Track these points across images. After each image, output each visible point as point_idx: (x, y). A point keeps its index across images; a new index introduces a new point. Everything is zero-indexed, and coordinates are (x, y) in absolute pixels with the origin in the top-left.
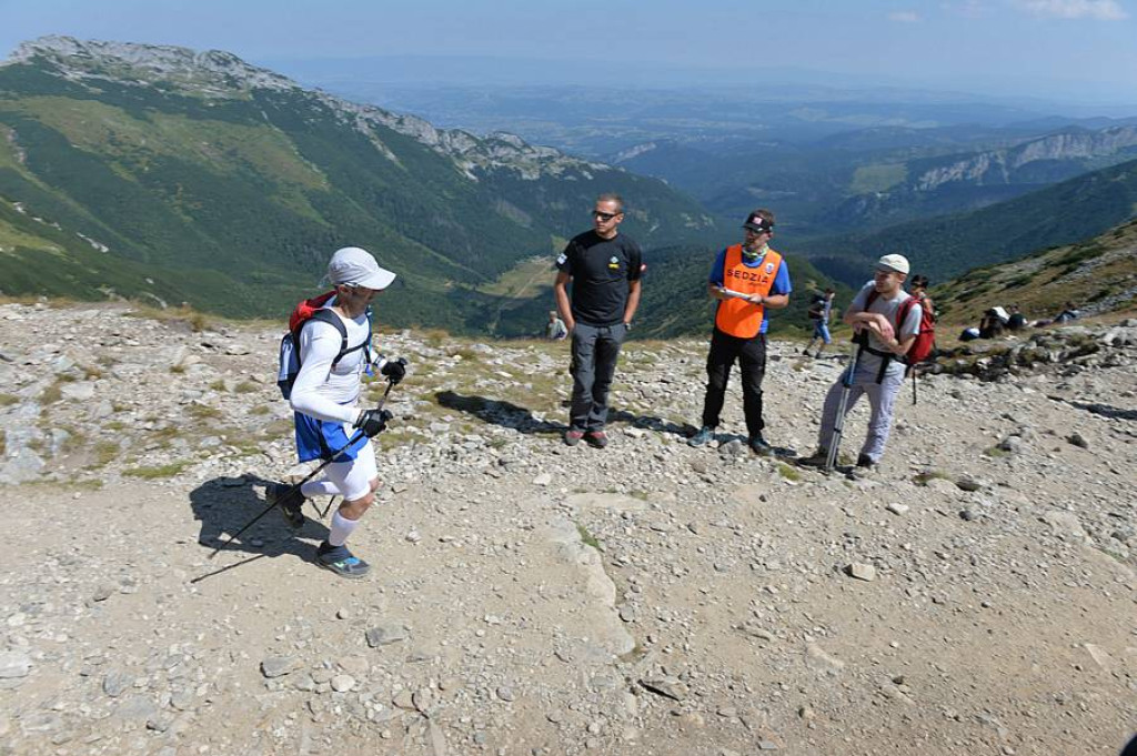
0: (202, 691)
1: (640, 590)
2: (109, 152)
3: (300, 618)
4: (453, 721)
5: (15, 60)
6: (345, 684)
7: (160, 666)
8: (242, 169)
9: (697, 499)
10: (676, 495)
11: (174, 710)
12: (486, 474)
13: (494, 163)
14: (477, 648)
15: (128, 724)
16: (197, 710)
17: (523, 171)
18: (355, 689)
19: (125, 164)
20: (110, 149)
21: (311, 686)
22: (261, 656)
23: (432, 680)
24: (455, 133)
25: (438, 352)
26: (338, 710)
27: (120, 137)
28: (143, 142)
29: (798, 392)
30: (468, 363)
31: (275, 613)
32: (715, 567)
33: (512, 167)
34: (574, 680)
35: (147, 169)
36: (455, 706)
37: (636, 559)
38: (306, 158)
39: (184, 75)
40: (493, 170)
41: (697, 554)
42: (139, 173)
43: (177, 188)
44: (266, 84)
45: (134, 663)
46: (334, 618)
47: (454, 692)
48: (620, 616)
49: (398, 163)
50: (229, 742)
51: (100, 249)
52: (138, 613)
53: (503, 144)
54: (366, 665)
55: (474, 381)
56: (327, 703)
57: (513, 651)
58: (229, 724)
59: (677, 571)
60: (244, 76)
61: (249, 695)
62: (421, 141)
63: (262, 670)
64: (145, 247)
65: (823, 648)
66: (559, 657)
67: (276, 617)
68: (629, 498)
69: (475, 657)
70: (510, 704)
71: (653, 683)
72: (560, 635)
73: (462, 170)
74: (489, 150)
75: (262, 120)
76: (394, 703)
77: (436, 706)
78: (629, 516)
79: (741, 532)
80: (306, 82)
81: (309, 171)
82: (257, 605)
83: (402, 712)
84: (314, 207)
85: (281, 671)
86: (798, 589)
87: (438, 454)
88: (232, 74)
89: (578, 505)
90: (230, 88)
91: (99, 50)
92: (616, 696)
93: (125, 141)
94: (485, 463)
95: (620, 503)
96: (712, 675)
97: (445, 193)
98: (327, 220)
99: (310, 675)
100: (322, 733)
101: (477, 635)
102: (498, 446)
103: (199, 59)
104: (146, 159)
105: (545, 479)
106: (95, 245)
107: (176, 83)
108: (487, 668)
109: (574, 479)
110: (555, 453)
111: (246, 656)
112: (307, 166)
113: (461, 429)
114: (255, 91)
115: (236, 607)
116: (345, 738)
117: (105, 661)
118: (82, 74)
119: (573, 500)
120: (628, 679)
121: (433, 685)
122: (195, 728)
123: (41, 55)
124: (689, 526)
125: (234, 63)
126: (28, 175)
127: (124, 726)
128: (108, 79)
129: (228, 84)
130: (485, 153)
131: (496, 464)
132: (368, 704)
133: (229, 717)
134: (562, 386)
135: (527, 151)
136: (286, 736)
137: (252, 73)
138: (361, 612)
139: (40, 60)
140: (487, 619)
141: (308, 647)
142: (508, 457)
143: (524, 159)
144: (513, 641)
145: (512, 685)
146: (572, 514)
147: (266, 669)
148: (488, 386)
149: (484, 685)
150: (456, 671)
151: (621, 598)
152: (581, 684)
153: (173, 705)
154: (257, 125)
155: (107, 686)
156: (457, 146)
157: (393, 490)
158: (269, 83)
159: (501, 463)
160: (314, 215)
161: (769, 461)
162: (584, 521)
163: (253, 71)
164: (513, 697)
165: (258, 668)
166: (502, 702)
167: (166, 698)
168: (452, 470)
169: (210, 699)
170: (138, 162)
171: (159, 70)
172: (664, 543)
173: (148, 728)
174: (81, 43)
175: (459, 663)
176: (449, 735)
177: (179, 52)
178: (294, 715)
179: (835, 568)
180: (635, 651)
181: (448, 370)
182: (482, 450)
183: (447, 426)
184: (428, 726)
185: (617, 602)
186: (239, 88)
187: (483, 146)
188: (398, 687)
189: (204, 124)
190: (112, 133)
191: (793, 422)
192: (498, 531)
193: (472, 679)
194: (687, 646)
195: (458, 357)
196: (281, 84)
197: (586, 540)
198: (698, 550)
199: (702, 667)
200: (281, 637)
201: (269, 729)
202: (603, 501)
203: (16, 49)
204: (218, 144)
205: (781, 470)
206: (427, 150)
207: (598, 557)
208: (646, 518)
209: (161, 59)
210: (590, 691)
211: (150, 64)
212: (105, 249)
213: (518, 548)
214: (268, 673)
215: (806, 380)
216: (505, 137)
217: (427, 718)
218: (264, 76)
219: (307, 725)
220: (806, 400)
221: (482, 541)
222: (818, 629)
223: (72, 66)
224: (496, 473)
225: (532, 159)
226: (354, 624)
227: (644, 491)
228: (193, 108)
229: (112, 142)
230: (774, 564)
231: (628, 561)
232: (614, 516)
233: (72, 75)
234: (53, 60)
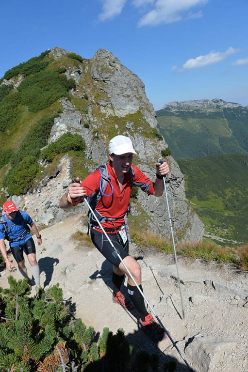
2: (168, 128)
8: (204, 131)
19: (169, 131)
28: (179, 126)
35: (173, 132)
91: (183, 104)
93: (174, 125)
104: (175, 130)
123: (168, 107)
128: (182, 110)
171: (197, 106)
174: (179, 102)
204: (203, 125)
223: (175, 108)
228: (201, 115)
233: (173, 111)
234: (171, 108)
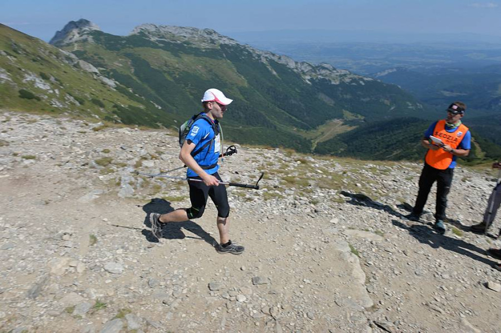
0: (185, 291)
1: (377, 278)
2: (164, 69)
3: (225, 267)
4: (287, 324)
5: (133, 33)
6: (242, 299)
7: (170, 278)
8: (214, 77)
9: (408, 239)
10: (398, 236)
11: (174, 297)
12: (308, 215)
13: (319, 76)
14: (299, 293)
15: (157, 300)
16: (182, 299)
17: (332, 80)
18: (246, 302)
19: (169, 74)
20: (165, 68)
21: (228, 297)
22: (209, 281)
23: (278, 304)
24: (303, 63)
25: (290, 159)
26: (238, 309)
27: (168, 64)
28: (177, 66)
29: (463, 192)
30: (303, 165)
31: (216, 264)
32: (416, 273)
33: (327, 78)
34: (343, 315)
35: (177, 76)
36: (288, 317)
37: (376, 264)
38: (239, 73)
39: (193, 39)
40: (319, 80)
41: (407, 265)
42: (174, 78)
43: (188, 84)
45: (160, 275)
46: (239, 270)
47: (288, 311)
48: (367, 289)
49: (277, 76)
50: (193, 314)
51: (158, 108)
52: (164, 255)
53: (324, 68)
54: (251, 292)
55: (306, 173)
56: (233, 306)
57: (316, 297)
58: (194, 307)
59: (396, 272)
60: (217, 39)
61: (203, 296)
62: (288, 66)
63: (209, 287)
64: (175, 108)
65: (469, 321)
66: (336, 303)
67: (216, 265)
68: (374, 234)
69: (298, 297)
70: (312, 321)
71: (381, 323)
72: (338, 293)
73: (304, 79)
74: (317, 71)
75: (222, 56)
76: (262, 311)
77: (280, 316)
78: (374, 243)
79: (429, 258)
80: (242, 42)
81: (240, 79)
82: (209, 259)
83: (265, 315)
84: (241, 94)
85: (216, 289)
86: (458, 290)
87: (288, 204)
88: (213, 38)
89: (350, 235)
90: (212, 44)
91: (163, 29)
92: (362, 326)
93: (171, 65)
94: (308, 210)
95: (370, 236)
96: (410, 325)
97: (297, 90)
98: (246, 99)
99: (228, 292)
100: (231, 318)
101: (300, 287)
102: (315, 203)
103: (200, 32)
104: (178, 72)
105: (335, 221)
106: (157, 106)
107: (191, 42)
108: (303, 303)
109: (348, 222)
110: (340, 209)
111: (203, 280)
112: (239, 76)
113: (299, 194)
114: (221, 45)
115: (201, 259)
116: (240, 322)
117: (150, 273)
118: (157, 39)
119: (348, 232)
120: (368, 320)
121: (279, 306)
122: (181, 306)
123: (143, 31)
124: (403, 252)
125: (214, 33)
126: (134, 78)
127: (154, 300)
128: (166, 40)
129: (211, 43)
130: (315, 72)
131: (313, 211)
132: (251, 309)
133: (194, 304)
134: (346, 179)
135: (335, 71)
136: (216, 316)
137: (220, 38)
138: (250, 269)
139: (142, 33)
140: (305, 280)
141: (228, 280)
142: (318, 209)
143: (333, 75)
144: (316, 293)
145: (314, 312)
146: (347, 238)
147: (210, 286)
148: (312, 176)
149: (302, 310)
150: (290, 302)
151: (368, 281)
152: (346, 318)
153: (173, 295)
154: (221, 59)
155: (150, 283)
156: (303, 69)
157: (267, 218)
158: (227, 42)
159: (316, 211)
160: (241, 97)
161: (447, 225)
162: (352, 242)
164: (314, 318)
165: (207, 285)
166: (308, 319)
167: (171, 292)
168: (293, 211)
169: (188, 295)
170: (175, 73)
171: (185, 37)
172: (390, 258)
173: (164, 303)
174: (157, 26)
175: (291, 298)
176: (284, 329)
177: (193, 29)
178: (220, 308)
179: (479, 283)
180: (373, 307)
181: (294, 167)
182: (307, 204)
183: (293, 192)
184: (275, 323)
185: (366, 283)
186: (215, 44)
187: (314, 69)
188: (264, 304)
189: (200, 58)
190: (166, 62)
191: (460, 207)
192: (312, 242)
193: (296, 307)
194: (399, 309)
195: (299, 162)
196: (232, 43)
197: (353, 251)
198: (408, 264)
199: (405, 320)
200: (218, 274)
201: (210, 312)
202: (362, 234)
203: (133, 29)
204: (206, 67)
205: (453, 230)
207: (358, 260)
208: (382, 245)
209: (186, 32)
210: (350, 322)
211: (182, 35)
212: (160, 108)
213: (321, 251)
214: (211, 289)
215: (468, 187)
216: (325, 65)
217: (275, 320)
218: (225, 39)
219: (225, 313)
220: (468, 197)
221: (305, 245)
222: (468, 312)
223: (154, 35)
224: (313, 216)
225: (337, 75)
226: (248, 273)
227: (382, 232)
228: (197, 52)
229: (166, 65)
230: (446, 276)
231: (372, 264)
232: (367, 242)
233: (153, 39)
234: (147, 33)
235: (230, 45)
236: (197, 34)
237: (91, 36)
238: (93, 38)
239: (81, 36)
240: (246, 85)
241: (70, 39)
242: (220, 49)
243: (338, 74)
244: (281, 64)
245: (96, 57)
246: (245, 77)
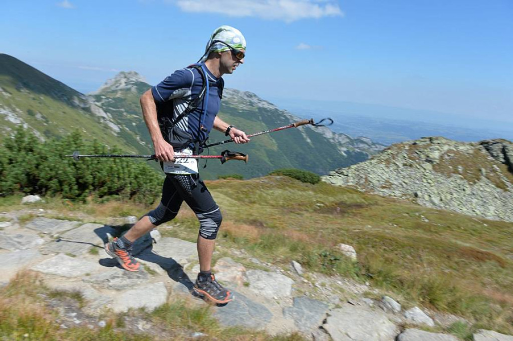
13: (357, 150)
17: (369, 155)
24: (340, 135)
33: (364, 152)
38: (272, 137)
40: (355, 153)
44: (265, 106)
49: (311, 144)
53: (363, 142)
60: (256, 102)
62: (324, 136)
73: (340, 151)
74: (355, 143)
75: (258, 119)
80: (280, 106)
81: (271, 142)
84: (267, 156)
88: (252, 101)
90: (250, 106)
97: (328, 159)
98: (271, 162)
103: (241, 94)
107: (230, 102)
112: (271, 140)
114: (259, 108)
125: (254, 97)
130: (353, 145)
135: (373, 146)
137: (260, 102)
143: (371, 150)
156: (340, 140)
158: (266, 106)
160: (266, 159)
163: (260, 100)
177: (234, 91)
186: (253, 106)
187: (352, 142)
189: (235, 118)
196: (271, 107)
206: (326, 140)
209: (227, 93)
216: (365, 140)
218: (264, 103)
225: (375, 151)
235: (269, 109)
236: (237, 96)
237: (135, 87)
238: (137, 88)
239: (126, 85)
240: (275, 148)
241: (117, 87)
242: (257, 112)
243: (377, 149)
244: (317, 133)
245: (133, 105)
246: (276, 141)
